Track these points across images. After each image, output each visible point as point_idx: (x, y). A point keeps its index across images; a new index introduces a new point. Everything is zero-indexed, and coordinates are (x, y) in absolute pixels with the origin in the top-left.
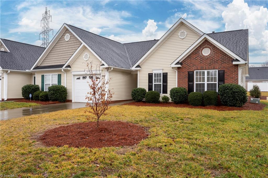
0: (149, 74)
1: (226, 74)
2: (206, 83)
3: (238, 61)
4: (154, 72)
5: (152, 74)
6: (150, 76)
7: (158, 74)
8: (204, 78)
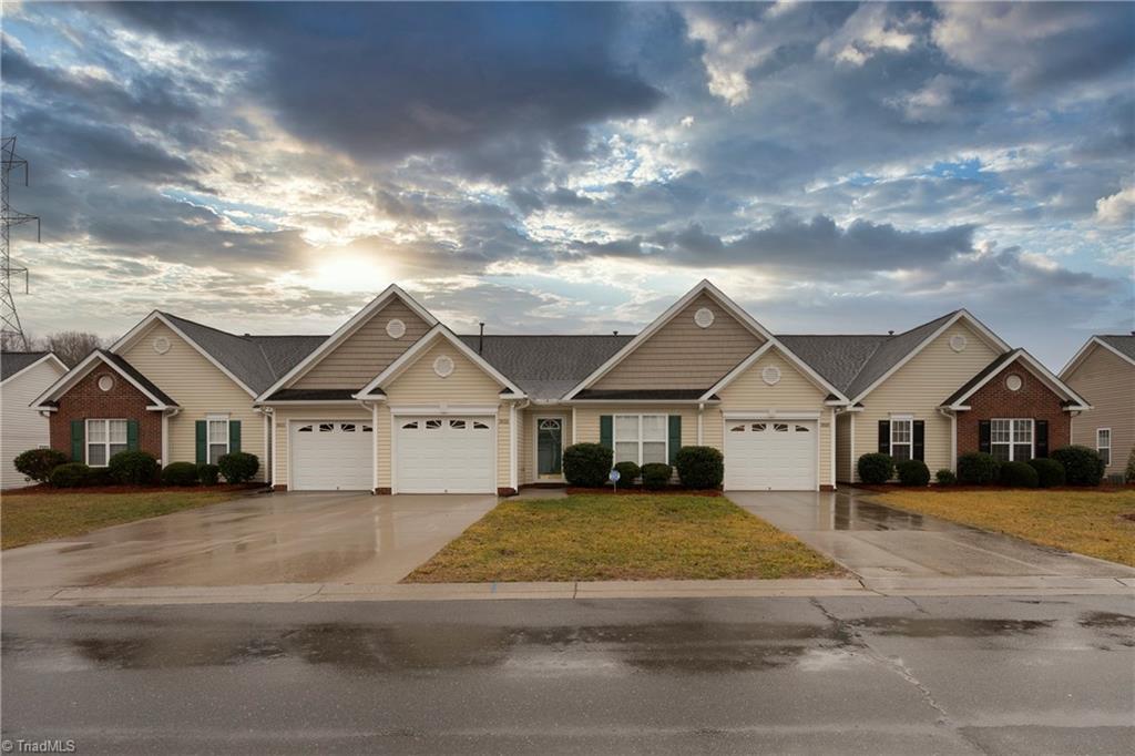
0: (880, 422)
1: (1050, 427)
2: (1012, 443)
3: (1077, 404)
4: (893, 419)
5: (889, 422)
6: (884, 427)
7: (901, 423)
8: (1007, 435)
